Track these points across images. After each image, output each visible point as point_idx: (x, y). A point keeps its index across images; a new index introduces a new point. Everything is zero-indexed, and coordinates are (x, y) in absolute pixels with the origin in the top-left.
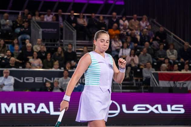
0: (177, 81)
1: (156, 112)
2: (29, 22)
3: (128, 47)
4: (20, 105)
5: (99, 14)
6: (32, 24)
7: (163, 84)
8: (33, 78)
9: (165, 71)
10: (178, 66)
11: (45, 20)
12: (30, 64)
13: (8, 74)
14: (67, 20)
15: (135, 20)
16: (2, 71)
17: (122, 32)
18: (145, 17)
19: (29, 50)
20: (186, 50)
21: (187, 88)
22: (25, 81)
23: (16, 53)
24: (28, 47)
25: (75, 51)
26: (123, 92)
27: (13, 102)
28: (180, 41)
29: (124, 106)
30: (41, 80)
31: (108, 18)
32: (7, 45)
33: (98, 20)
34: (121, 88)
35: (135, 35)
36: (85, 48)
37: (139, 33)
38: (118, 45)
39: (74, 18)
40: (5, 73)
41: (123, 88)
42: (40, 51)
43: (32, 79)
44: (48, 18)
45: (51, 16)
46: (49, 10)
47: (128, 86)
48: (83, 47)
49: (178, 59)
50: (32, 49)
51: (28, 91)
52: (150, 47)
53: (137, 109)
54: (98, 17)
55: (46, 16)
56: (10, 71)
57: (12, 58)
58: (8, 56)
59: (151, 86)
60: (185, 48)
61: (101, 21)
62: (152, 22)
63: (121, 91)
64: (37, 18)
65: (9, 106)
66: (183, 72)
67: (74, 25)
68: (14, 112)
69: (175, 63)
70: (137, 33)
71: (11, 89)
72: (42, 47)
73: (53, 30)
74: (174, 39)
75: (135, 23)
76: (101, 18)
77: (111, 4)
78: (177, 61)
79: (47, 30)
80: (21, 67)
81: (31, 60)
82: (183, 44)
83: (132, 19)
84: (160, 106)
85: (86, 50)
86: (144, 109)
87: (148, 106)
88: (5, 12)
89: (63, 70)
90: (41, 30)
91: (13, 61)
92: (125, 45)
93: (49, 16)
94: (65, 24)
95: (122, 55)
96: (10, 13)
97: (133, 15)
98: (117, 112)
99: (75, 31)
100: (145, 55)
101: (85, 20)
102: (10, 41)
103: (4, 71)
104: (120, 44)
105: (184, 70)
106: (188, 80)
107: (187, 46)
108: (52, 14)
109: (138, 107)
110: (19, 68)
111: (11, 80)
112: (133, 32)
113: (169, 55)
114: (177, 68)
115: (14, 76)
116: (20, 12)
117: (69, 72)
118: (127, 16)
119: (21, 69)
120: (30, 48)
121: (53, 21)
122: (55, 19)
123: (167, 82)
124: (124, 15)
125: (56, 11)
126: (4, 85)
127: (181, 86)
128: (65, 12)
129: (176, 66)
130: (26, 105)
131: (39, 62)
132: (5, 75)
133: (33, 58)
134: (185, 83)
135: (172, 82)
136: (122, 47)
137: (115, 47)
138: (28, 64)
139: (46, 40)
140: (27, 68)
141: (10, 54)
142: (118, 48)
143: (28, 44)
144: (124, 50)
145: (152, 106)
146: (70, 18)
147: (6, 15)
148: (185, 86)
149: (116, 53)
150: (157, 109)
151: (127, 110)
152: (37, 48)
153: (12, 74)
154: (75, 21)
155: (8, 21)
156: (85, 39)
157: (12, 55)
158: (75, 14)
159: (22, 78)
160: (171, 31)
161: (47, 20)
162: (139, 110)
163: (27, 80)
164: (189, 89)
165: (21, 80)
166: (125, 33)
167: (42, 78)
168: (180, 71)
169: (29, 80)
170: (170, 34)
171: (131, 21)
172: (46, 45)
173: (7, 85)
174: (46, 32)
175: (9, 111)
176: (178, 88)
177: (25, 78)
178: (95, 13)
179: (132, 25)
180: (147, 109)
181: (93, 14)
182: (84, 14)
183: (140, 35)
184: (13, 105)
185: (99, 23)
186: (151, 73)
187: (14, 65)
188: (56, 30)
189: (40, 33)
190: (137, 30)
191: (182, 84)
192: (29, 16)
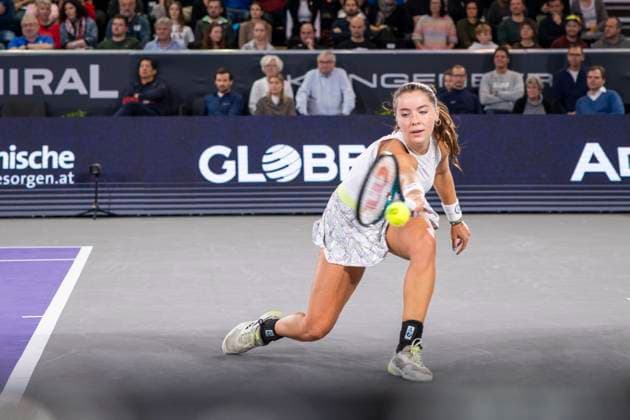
8: (406, 76)
22: (383, 84)
30: (432, 80)
40: (322, 62)
43: (403, 78)
80: (392, 46)
89: (492, 51)
91: (359, 27)
103: (319, 59)
110: (385, 47)
117: (510, 56)
153: (341, 62)
159: (375, 77)
163: (389, 81)
165: (371, 81)
167: (433, 75)
169: (396, 81)
177: (384, 77)
187: (362, 40)
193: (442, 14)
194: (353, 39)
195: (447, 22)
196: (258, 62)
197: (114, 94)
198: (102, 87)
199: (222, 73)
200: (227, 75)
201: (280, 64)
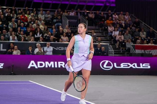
0: (146, 50)
1: (134, 67)
2: (61, 16)
3: (117, 30)
4: (56, 63)
5: (101, 11)
6: (63, 17)
7: (138, 51)
8: (63, 48)
9: (139, 44)
10: (147, 41)
11: (70, 15)
12: (62, 39)
13: (49, 45)
14: (83, 15)
15: (121, 15)
16: (46, 43)
17: (114, 22)
18: (127, 13)
19: (61, 32)
20: (151, 32)
21: (152, 54)
22: (59, 49)
23: (54, 33)
24: (60, 30)
25: (87, 32)
26: (114, 56)
27: (52, 61)
28: (148, 27)
29: (115, 64)
31: (106, 13)
32: (49, 29)
33: (100, 15)
34: (113, 54)
35: (122, 23)
36: (93, 31)
37: (124, 22)
38: (112, 29)
39: (87, 14)
40: (48, 44)
41: (115, 54)
42: (67, 32)
44: (72, 14)
45: (74, 13)
46: (73, 9)
47: (117, 52)
48: (92, 30)
49: (147, 37)
50: (63, 31)
51: (60, 55)
52: (130, 30)
53: (122, 66)
54: (101, 13)
55: (71, 12)
56: (51, 43)
57: (52, 36)
58: (49, 35)
59: (131, 52)
60: (151, 31)
61: (102, 16)
62: (132, 16)
63: (114, 55)
64: (66, 14)
65: (50, 63)
66: (150, 44)
67: (87, 17)
68: (53, 66)
69: (145, 39)
70: (123, 22)
71: (51, 54)
72: (69, 30)
73: (75, 20)
74: (144, 26)
75: (122, 16)
76: (102, 14)
77: (108, 6)
78: (146, 38)
79: (71, 20)
80: (57, 42)
81: (62, 37)
82: (150, 28)
83: (120, 14)
84: (136, 64)
85: (93, 32)
86: (127, 65)
87: (129, 64)
88: (48, 10)
90: (68, 20)
91: (52, 38)
92: (116, 29)
93: (72, 12)
94: (82, 17)
95: (114, 35)
96: (50, 11)
97: (120, 12)
98: (111, 67)
99: (87, 21)
100: (127, 35)
101: (93, 15)
102: (51, 26)
103: (47, 44)
104: (112, 28)
105: (150, 43)
106: (152, 49)
107: (152, 30)
108: (74, 12)
109: (123, 65)
110: (55, 42)
111: (51, 49)
112: (120, 21)
113: (142, 35)
114: (146, 42)
115: (52, 47)
116: (56, 10)
118: (117, 13)
119: (56, 42)
120: (62, 31)
121: (75, 15)
122: (76, 14)
123: (140, 50)
124: (115, 12)
125: (77, 10)
126: (47, 51)
127: (148, 53)
128: (82, 10)
129: (145, 41)
130: (59, 63)
131: (67, 39)
132: (47, 46)
133: (63, 36)
134: (151, 51)
135: (143, 51)
136: (114, 30)
137: (110, 30)
138: (60, 40)
139: (71, 26)
140: (60, 42)
141: (50, 34)
142: (112, 31)
143: (61, 29)
144: (115, 32)
145: (132, 64)
146: (85, 14)
147: (48, 12)
148: (150, 53)
149: (111, 34)
150: (134, 66)
151: (117, 66)
152: (66, 31)
153: (51, 45)
154: (87, 15)
155: (49, 15)
156: (93, 26)
157: (52, 35)
158: (87, 11)
159: (57, 48)
160: (143, 22)
161: (71, 15)
162: (124, 66)
163: (60, 48)
164: (153, 54)
165: (57, 49)
166: (116, 22)
168: (148, 44)
170: (142, 23)
171: (119, 15)
172: (71, 29)
173: (48, 52)
174: (71, 21)
175: (50, 66)
176: (147, 54)
177: (59, 48)
178: (99, 11)
179: (120, 18)
180: (129, 66)
181: (98, 12)
182: (92, 12)
183: (125, 23)
184: (52, 63)
185: (101, 16)
186: (131, 45)
187: (52, 40)
188: (76, 20)
189: (68, 22)
190: (123, 20)
191: (149, 52)
192: (61, 12)
193: (66, 36)
194: (51, 40)
195: (67, 38)
196: (36, 44)
197: (5, 50)
198: (3, 48)
199: (30, 47)
200: (31, 47)
201: (40, 45)
